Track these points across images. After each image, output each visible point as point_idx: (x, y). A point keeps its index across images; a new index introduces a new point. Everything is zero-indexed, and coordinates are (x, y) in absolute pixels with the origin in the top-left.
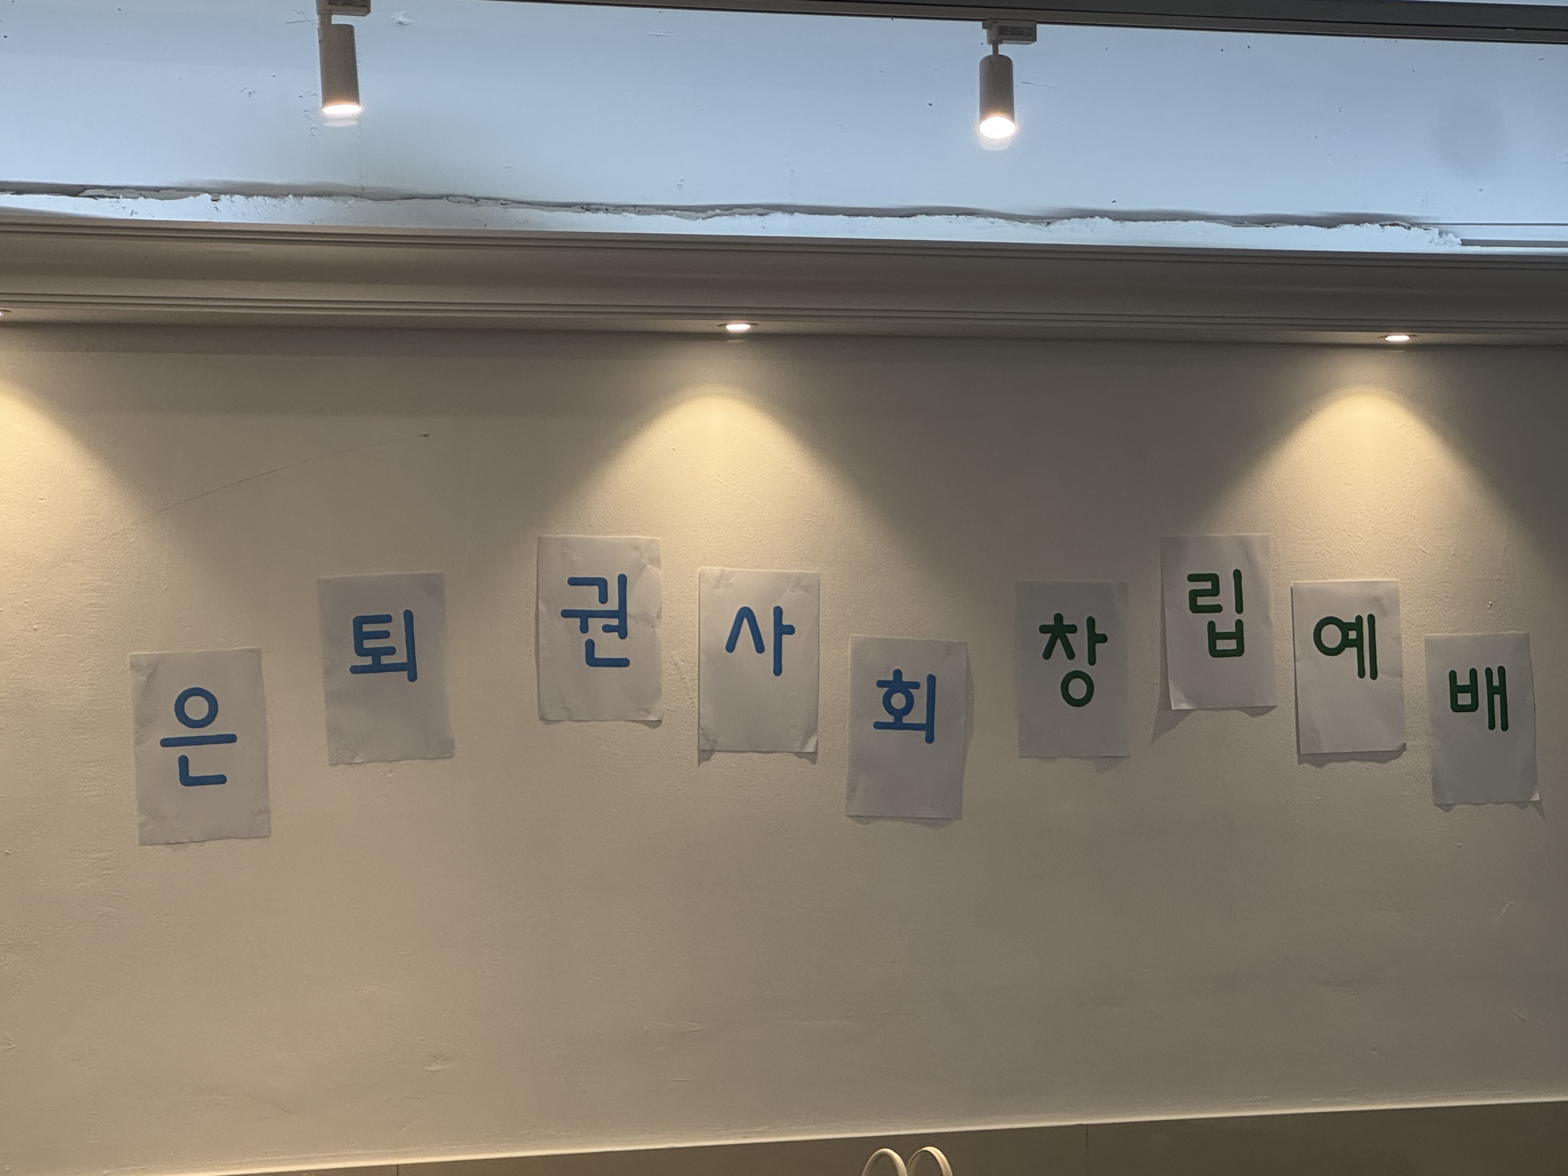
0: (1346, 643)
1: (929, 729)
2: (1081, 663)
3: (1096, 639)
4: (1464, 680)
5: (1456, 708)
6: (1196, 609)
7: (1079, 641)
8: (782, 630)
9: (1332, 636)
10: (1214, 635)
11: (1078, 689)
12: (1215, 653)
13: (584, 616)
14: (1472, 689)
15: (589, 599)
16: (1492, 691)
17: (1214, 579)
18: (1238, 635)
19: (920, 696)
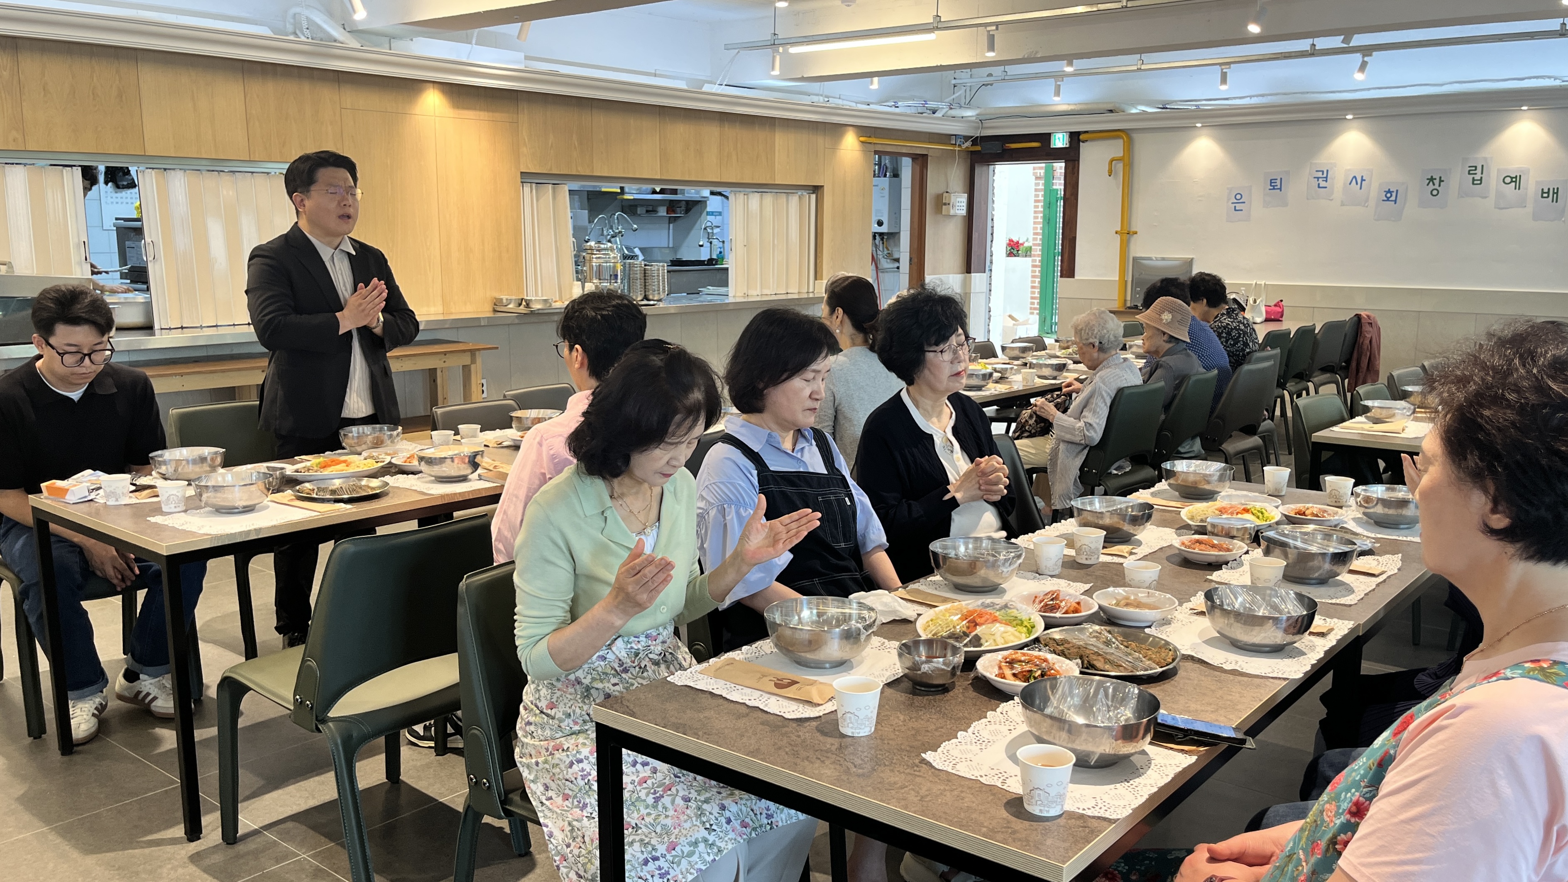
0: (1512, 181)
1: (1395, 201)
2: (1437, 186)
3: (1441, 181)
4: (1546, 190)
5: (1542, 197)
6: (1469, 174)
7: (1437, 182)
8: (1363, 180)
9: (1508, 180)
10: (1474, 180)
11: (1435, 192)
12: (1473, 184)
13: (1318, 178)
14: (1548, 193)
15: (1320, 175)
16: (1554, 193)
17: (1476, 167)
18: (1481, 180)
19: (1394, 194)
